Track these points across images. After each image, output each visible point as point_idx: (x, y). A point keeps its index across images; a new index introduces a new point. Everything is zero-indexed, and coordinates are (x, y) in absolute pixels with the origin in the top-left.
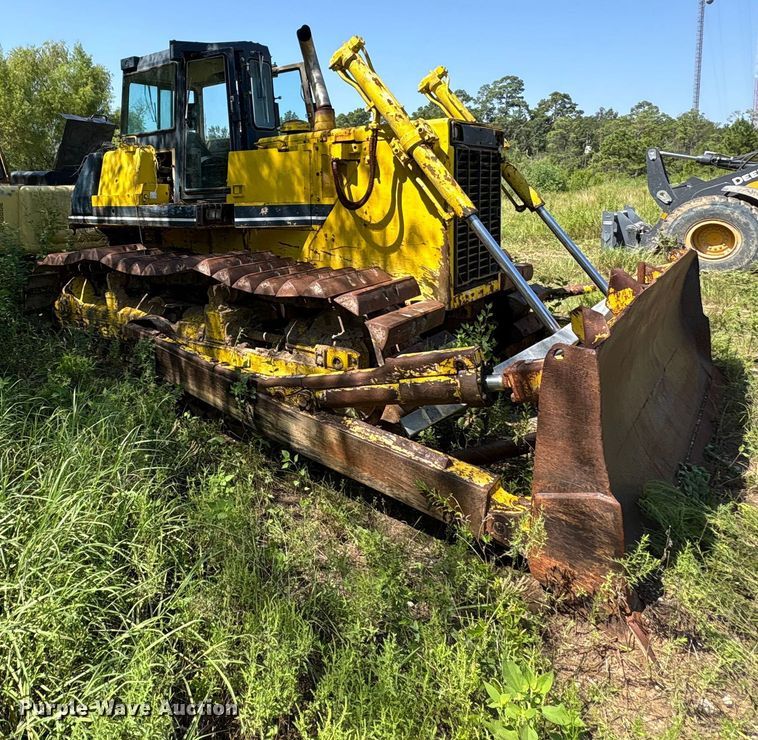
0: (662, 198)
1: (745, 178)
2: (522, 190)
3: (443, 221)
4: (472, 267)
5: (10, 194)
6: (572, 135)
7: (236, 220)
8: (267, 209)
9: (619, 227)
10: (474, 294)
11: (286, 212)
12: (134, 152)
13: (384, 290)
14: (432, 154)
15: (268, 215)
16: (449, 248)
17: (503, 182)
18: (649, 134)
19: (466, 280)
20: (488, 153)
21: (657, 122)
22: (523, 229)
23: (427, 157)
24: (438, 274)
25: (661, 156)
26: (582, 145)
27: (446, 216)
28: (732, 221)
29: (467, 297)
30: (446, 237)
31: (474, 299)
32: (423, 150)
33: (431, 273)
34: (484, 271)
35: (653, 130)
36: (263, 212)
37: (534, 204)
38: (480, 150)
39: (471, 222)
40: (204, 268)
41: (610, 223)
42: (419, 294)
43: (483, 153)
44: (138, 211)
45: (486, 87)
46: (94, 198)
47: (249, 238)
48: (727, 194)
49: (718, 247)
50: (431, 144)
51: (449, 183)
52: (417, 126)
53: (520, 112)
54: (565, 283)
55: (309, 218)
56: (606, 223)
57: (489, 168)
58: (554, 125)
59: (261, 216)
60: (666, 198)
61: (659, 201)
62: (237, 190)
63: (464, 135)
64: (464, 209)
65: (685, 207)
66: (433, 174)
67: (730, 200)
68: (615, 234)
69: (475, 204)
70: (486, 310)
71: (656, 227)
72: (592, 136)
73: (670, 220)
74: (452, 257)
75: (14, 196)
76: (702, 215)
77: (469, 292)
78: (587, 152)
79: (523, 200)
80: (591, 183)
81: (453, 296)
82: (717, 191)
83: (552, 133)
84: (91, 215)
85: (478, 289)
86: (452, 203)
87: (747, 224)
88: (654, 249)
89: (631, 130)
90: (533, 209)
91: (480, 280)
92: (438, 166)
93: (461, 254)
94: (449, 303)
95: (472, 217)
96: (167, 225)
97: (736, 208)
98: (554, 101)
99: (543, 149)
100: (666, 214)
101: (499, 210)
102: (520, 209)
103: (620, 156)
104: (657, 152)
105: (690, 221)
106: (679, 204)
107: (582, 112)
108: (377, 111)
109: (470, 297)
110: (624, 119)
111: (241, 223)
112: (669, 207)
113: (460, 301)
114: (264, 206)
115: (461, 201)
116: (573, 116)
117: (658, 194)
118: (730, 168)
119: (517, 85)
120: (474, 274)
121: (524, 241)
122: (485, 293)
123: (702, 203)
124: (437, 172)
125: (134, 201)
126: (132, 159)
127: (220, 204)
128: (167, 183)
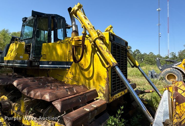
0: (160, 68)
1: (176, 64)
2: (133, 61)
3: (107, 69)
4: (118, 85)
6: (140, 57)
7: (40, 66)
8: (51, 62)
9: (152, 74)
10: (118, 95)
12: (17, 43)
13: (80, 96)
14: (102, 42)
15: (52, 64)
16: (109, 79)
17: (128, 58)
18: (152, 58)
19: (116, 91)
20: (123, 48)
21: (153, 56)
22: (132, 74)
23: (100, 43)
24: (105, 89)
25: (159, 59)
26: (141, 59)
27: (107, 66)
28: (175, 74)
29: (116, 97)
30: (108, 74)
31: (119, 97)
32: (99, 41)
33: (102, 88)
34: (122, 87)
35: (153, 57)
36: (50, 63)
37: (137, 65)
38: (121, 46)
39: (116, 69)
40: (15, 84)
41: (150, 73)
42: (98, 96)
43: (121, 47)
44: (13, 62)
46: (5, 58)
47: (49, 72)
48: (173, 68)
49: (172, 79)
50: (102, 38)
51: (107, 53)
52: (97, 32)
53: (131, 52)
54: (145, 90)
55: (66, 66)
56: (149, 73)
57: (123, 53)
58: (137, 55)
59: (49, 65)
60: (161, 68)
61: (159, 69)
62: (44, 56)
63: (115, 39)
64: (113, 63)
65: (165, 70)
66: (102, 49)
67: (174, 69)
68: (151, 76)
69: (117, 62)
70: (121, 109)
71: (159, 74)
72: (143, 57)
73: (162, 73)
74: (110, 82)
76: (169, 72)
77: (117, 95)
78: (142, 60)
79: (133, 64)
80: (144, 65)
81: (110, 97)
82: (171, 67)
85: (120, 93)
86: (109, 61)
87: (178, 74)
88: (159, 79)
89: (150, 57)
90: (136, 67)
91: (121, 90)
92: (104, 47)
93: (113, 81)
94: (109, 100)
95: (116, 67)
97: (175, 71)
98: (137, 51)
100: (161, 72)
101: (127, 66)
102: (133, 67)
103: (148, 61)
104: (158, 58)
105: (167, 73)
106: (164, 69)
107: (141, 53)
108: (85, 28)
109: (117, 96)
110: (148, 55)
111: (42, 67)
112: (161, 70)
113: (113, 99)
114: (50, 61)
115: (112, 60)
116: (140, 54)
117: (159, 67)
118: (173, 62)
120: (119, 88)
121: (133, 76)
122: (122, 94)
123: (168, 69)
124: (103, 49)
126: (16, 45)
127: (38, 60)
128: (28, 54)
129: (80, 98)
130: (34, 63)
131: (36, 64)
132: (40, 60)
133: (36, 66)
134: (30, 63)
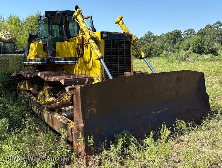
2: (139, 52)
5: (11, 57)
11: (68, 60)
12: (36, 43)
14: (93, 41)
15: (64, 60)
16: (102, 68)
20: (123, 41)
23: (91, 42)
24: (99, 76)
30: (101, 65)
32: (91, 40)
33: (98, 76)
36: (62, 59)
37: (142, 57)
40: (39, 75)
43: (120, 41)
44: (35, 60)
46: (27, 57)
50: (94, 38)
55: (75, 61)
59: (62, 61)
62: (58, 54)
63: (108, 36)
75: (12, 57)
84: (27, 62)
95: (101, 59)
96: (40, 64)
111: (56, 63)
114: (63, 58)
115: (98, 54)
124: (93, 46)
125: (34, 57)
126: (35, 45)
127: (53, 57)
128: (46, 52)
129: (77, 80)
130: (50, 60)
131: (53, 61)
132: (55, 57)
133: (52, 63)
134: (48, 60)
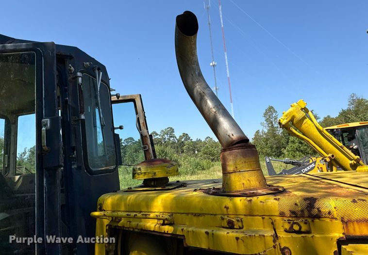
1: (306, 169)
6: (191, 147)
45: (162, 131)
53: (174, 139)
58: (185, 144)
78: (196, 153)
83: (185, 146)
98: (184, 136)
99: (183, 152)
103: (207, 154)
107: (192, 140)
110: (204, 142)
116: (190, 141)
119: (172, 130)
